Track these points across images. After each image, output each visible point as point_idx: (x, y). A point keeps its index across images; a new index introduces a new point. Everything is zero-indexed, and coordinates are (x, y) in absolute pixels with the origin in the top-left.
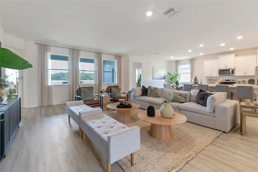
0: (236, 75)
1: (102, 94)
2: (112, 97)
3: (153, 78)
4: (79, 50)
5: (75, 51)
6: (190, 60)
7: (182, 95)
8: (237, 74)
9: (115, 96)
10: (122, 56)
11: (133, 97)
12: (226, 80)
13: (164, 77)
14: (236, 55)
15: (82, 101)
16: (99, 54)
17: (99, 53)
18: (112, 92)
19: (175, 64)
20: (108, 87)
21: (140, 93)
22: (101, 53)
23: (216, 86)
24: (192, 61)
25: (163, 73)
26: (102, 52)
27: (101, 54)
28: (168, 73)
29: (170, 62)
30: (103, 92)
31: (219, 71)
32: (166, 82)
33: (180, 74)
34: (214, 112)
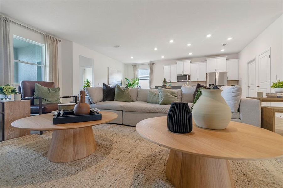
0: (191, 81)
2: (35, 105)
6: (149, 64)
8: (193, 79)
9: (44, 102)
10: (59, 41)
13: (121, 83)
18: (36, 93)
20: (23, 83)
28: (126, 78)
31: (178, 76)
34: (239, 110)
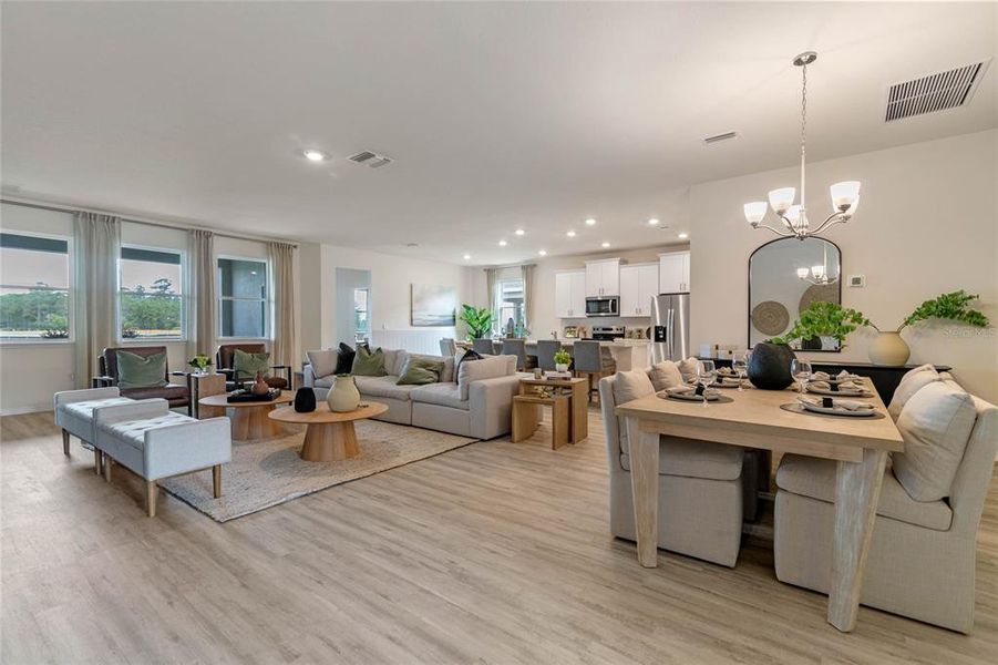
0: (621, 315)
1: (197, 369)
3: (412, 320)
4: (114, 218)
5: (96, 224)
6: (523, 267)
7: (431, 365)
8: (626, 311)
10: (295, 247)
11: (310, 377)
12: (604, 329)
13: (452, 318)
14: (624, 262)
15: (116, 389)
16: (201, 237)
17: (199, 233)
18: (235, 364)
19: (483, 277)
20: (222, 348)
21: (333, 366)
22: (208, 235)
23: (539, 342)
24: (529, 269)
25: (448, 304)
26: (214, 231)
27: (207, 238)
28: (465, 306)
29: (470, 271)
30: (199, 363)
31: (587, 302)
32: (458, 332)
33: (501, 310)
34: (468, 398)
